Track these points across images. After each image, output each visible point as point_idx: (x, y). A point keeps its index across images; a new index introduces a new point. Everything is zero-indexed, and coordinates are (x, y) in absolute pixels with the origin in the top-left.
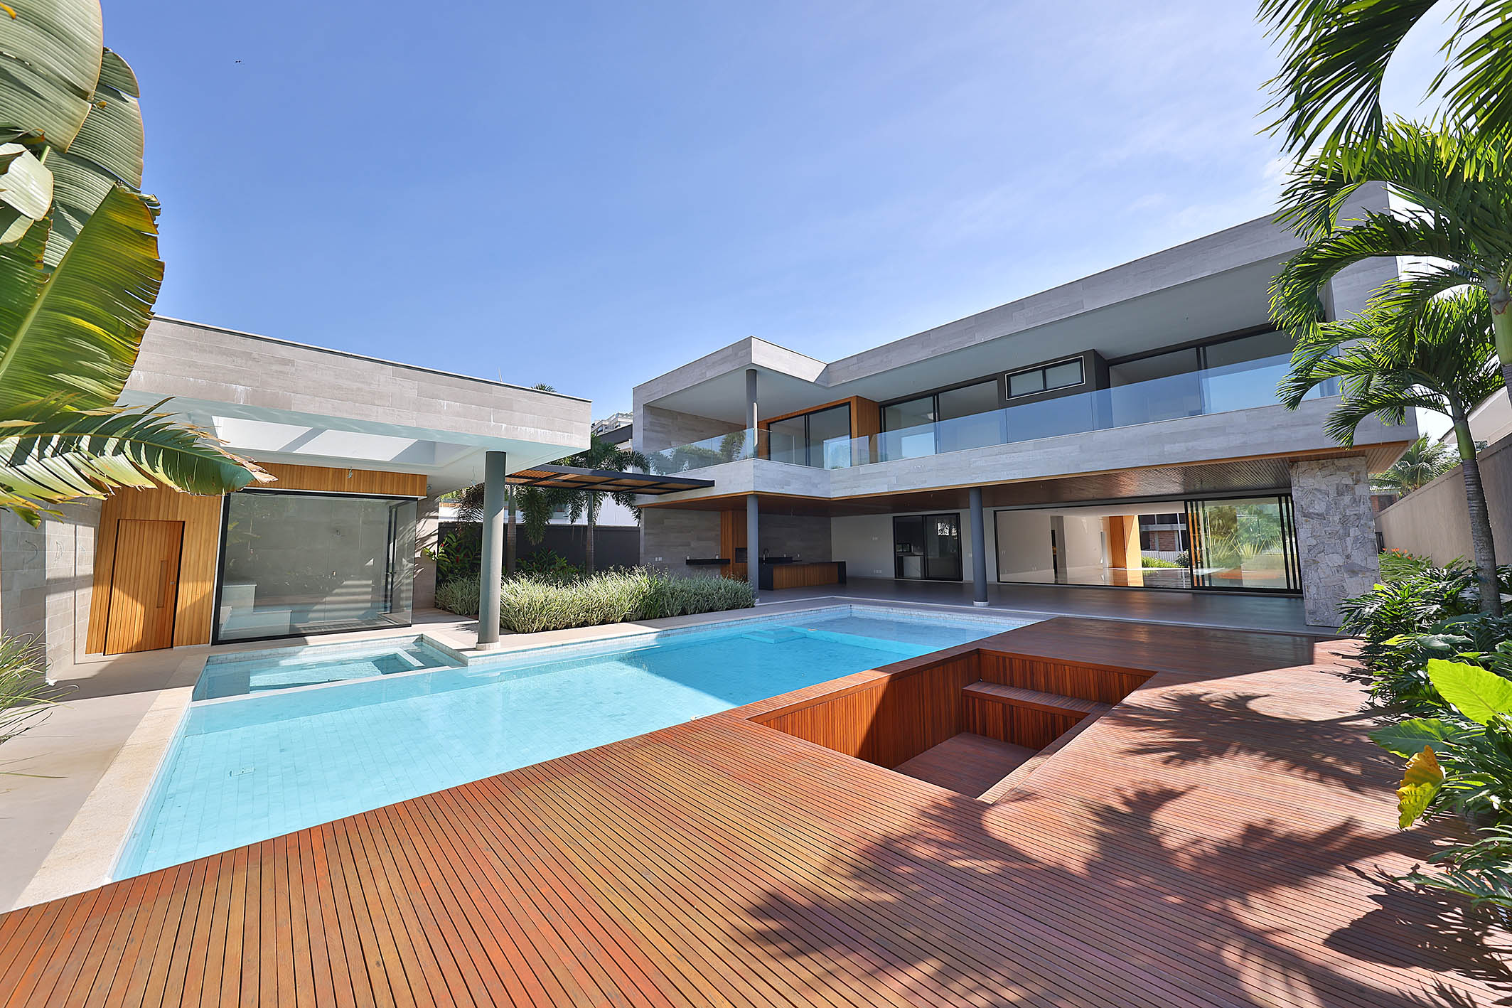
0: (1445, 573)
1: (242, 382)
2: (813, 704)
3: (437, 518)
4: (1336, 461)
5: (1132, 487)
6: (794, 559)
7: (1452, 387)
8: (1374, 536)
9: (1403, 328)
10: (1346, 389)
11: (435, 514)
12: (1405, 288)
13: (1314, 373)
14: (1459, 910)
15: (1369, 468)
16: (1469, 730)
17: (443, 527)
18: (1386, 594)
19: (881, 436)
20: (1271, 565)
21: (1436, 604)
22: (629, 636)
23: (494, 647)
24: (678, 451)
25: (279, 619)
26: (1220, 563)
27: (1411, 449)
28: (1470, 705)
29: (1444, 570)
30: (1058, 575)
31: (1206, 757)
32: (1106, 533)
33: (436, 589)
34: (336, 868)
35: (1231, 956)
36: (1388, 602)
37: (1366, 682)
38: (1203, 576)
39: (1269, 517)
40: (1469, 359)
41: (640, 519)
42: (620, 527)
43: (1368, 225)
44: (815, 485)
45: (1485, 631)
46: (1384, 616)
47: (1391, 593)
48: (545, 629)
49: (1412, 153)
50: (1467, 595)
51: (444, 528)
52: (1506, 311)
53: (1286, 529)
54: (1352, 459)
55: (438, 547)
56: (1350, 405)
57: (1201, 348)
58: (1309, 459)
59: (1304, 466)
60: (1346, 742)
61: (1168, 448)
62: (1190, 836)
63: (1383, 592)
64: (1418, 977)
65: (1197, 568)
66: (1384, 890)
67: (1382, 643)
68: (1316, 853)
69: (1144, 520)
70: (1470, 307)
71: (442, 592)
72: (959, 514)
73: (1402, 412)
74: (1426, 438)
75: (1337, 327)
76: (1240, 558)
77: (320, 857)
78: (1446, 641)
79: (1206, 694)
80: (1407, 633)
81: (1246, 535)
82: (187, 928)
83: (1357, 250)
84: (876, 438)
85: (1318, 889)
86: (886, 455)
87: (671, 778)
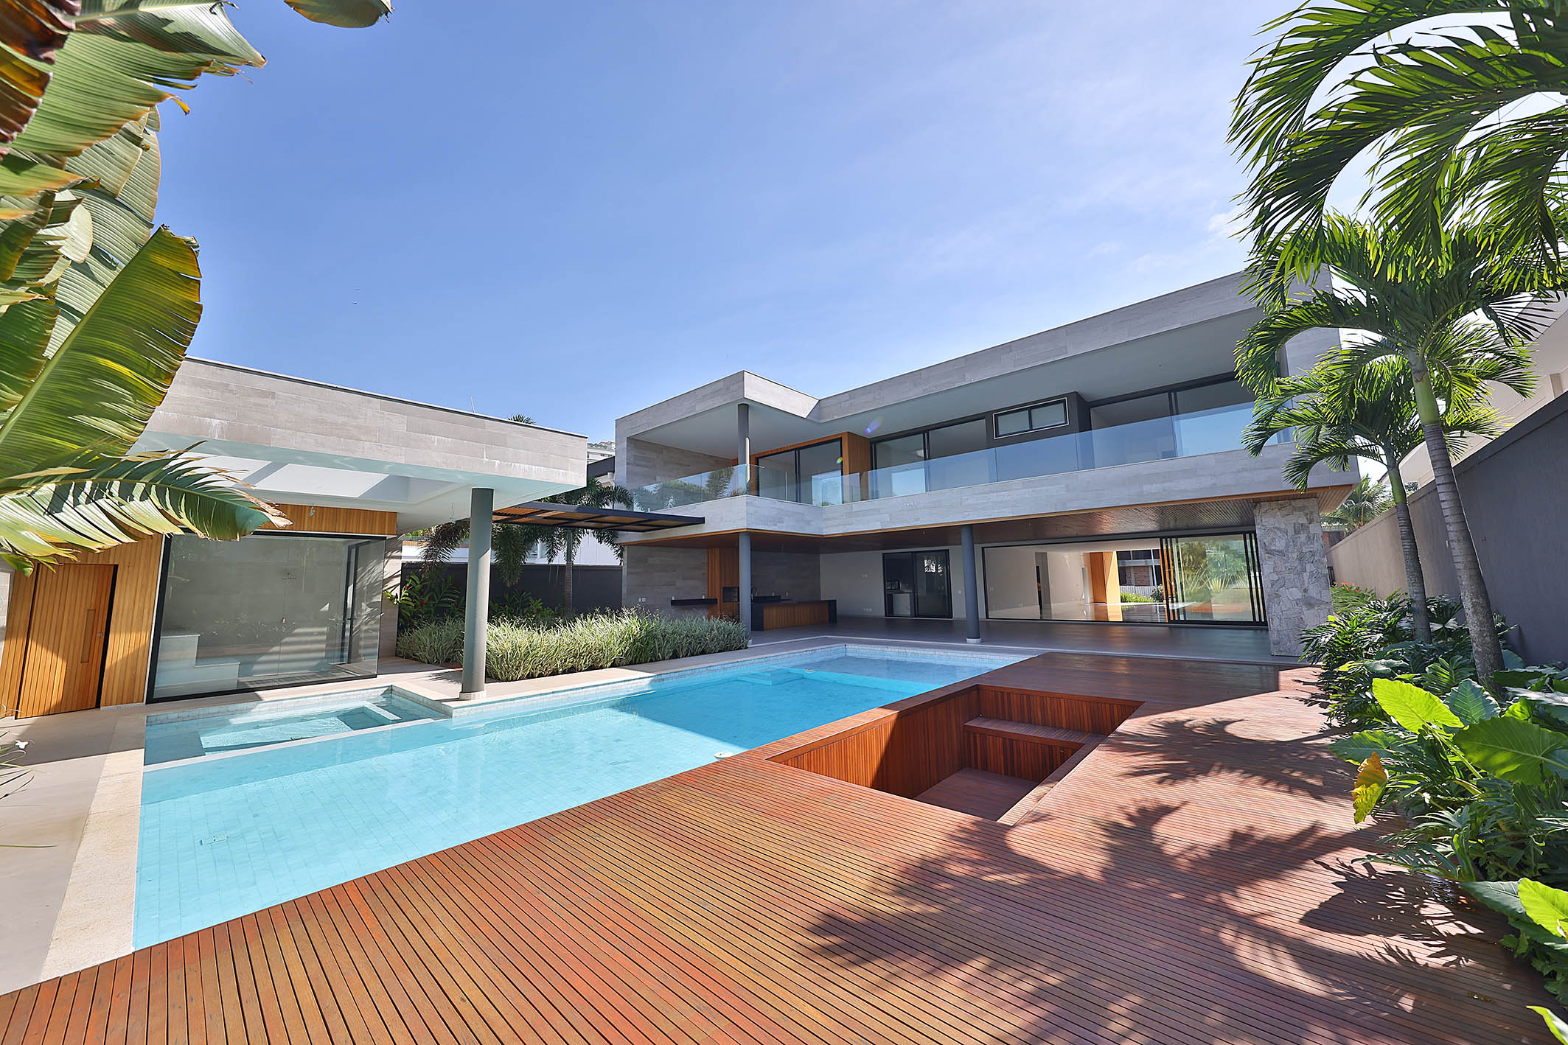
0: (1386, 605)
1: (217, 415)
2: (827, 743)
3: (400, 557)
4: (1293, 502)
5: (1110, 525)
6: (782, 598)
7: (1386, 439)
8: (1326, 571)
9: (1345, 389)
10: (1299, 438)
11: (398, 554)
12: (1345, 355)
13: (1273, 424)
14: (1401, 889)
15: (1320, 508)
16: (1405, 738)
17: (405, 568)
18: (1338, 624)
19: (872, 474)
20: (1237, 599)
21: (1379, 633)
22: (621, 682)
23: (479, 697)
24: (664, 486)
25: (225, 672)
26: (1193, 597)
27: (1356, 490)
28: (1405, 716)
29: (1385, 602)
30: (1043, 611)
31: (1193, 777)
32: (1086, 569)
33: (398, 636)
34: (384, 918)
35: (1227, 936)
36: (1339, 632)
37: (1324, 705)
38: (1178, 609)
39: (1235, 553)
40: (1399, 415)
41: (622, 557)
42: (600, 566)
43: (1314, 301)
44: (808, 523)
45: (1418, 656)
46: (1337, 645)
47: (1342, 624)
48: (531, 676)
49: (1347, 242)
50: (1404, 624)
51: (408, 569)
52: (1424, 379)
53: (1251, 565)
54: (1306, 500)
55: (401, 590)
56: (1303, 453)
57: (1173, 394)
58: (1270, 500)
59: (1265, 506)
60: (1310, 759)
61: (1146, 488)
62: (1186, 844)
63: (1335, 623)
64: (1372, 942)
65: (1173, 602)
66: (1344, 878)
67: (1336, 670)
68: (1289, 851)
69: (1121, 556)
70: (1398, 369)
71: (405, 638)
72: (948, 550)
73: (1346, 460)
74: (1367, 479)
75: (1291, 382)
76: (1209, 592)
77: (364, 910)
78: (1387, 665)
79: (1189, 720)
80: (1357, 659)
81: (1214, 570)
82: (246, 984)
83: (1306, 322)
84: (867, 475)
85: (1293, 880)
86: (877, 491)
87: (704, 817)
